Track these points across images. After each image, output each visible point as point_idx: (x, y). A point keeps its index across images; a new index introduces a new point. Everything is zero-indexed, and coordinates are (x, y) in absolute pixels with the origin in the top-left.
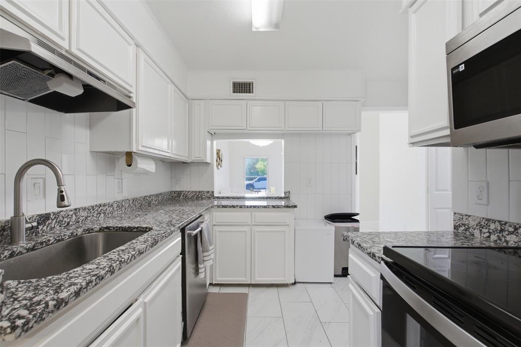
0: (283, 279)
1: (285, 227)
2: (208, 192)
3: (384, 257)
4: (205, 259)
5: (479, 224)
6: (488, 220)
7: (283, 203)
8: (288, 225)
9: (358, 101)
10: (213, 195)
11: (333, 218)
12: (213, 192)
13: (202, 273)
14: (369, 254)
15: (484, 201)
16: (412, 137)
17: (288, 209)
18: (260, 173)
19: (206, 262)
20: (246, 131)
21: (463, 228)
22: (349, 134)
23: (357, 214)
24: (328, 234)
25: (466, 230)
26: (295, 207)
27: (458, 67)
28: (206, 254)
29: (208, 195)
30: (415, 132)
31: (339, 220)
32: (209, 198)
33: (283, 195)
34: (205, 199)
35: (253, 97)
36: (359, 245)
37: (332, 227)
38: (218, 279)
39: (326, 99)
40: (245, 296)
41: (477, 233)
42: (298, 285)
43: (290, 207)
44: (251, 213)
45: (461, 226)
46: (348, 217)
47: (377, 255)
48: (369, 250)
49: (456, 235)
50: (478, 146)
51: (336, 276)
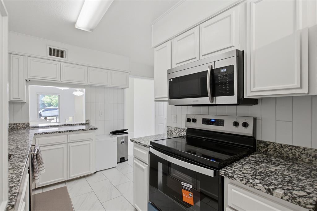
0: (89, 171)
1: (90, 141)
2: (24, 124)
3: (150, 145)
4: (40, 169)
5: (174, 130)
6: (177, 128)
7: (84, 127)
8: (92, 140)
9: (127, 72)
10: (29, 126)
11: (115, 133)
12: (28, 124)
13: (37, 179)
14: (144, 146)
15: (176, 122)
16: (156, 98)
17: (92, 130)
18: (46, 105)
19: (41, 172)
20: (60, 82)
21: (170, 131)
22: (123, 88)
23: (127, 130)
24: (114, 142)
25: (171, 132)
26: (97, 129)
27: (170, 79)
28: (41, 166)
29: (24, 126)
30: (157, 97)
31: (117, 134)
32: (25, 128)
33: (84, 122)
34: (20, 129)
35: (65, 60)
36: (140, 143)
37: (115, 138)
38: (40, 183)
39: (112, 69)
40: (65, 188)
41: (174, 133)
42: (97, 173)
43: (93, 129)
44: (67, 136)
45: (169, 131)
46: (122, 132)
47: (147, 145)
48: (144, 144)
49: (168, 134)
50: (175, 105)
51: (118, 163)
